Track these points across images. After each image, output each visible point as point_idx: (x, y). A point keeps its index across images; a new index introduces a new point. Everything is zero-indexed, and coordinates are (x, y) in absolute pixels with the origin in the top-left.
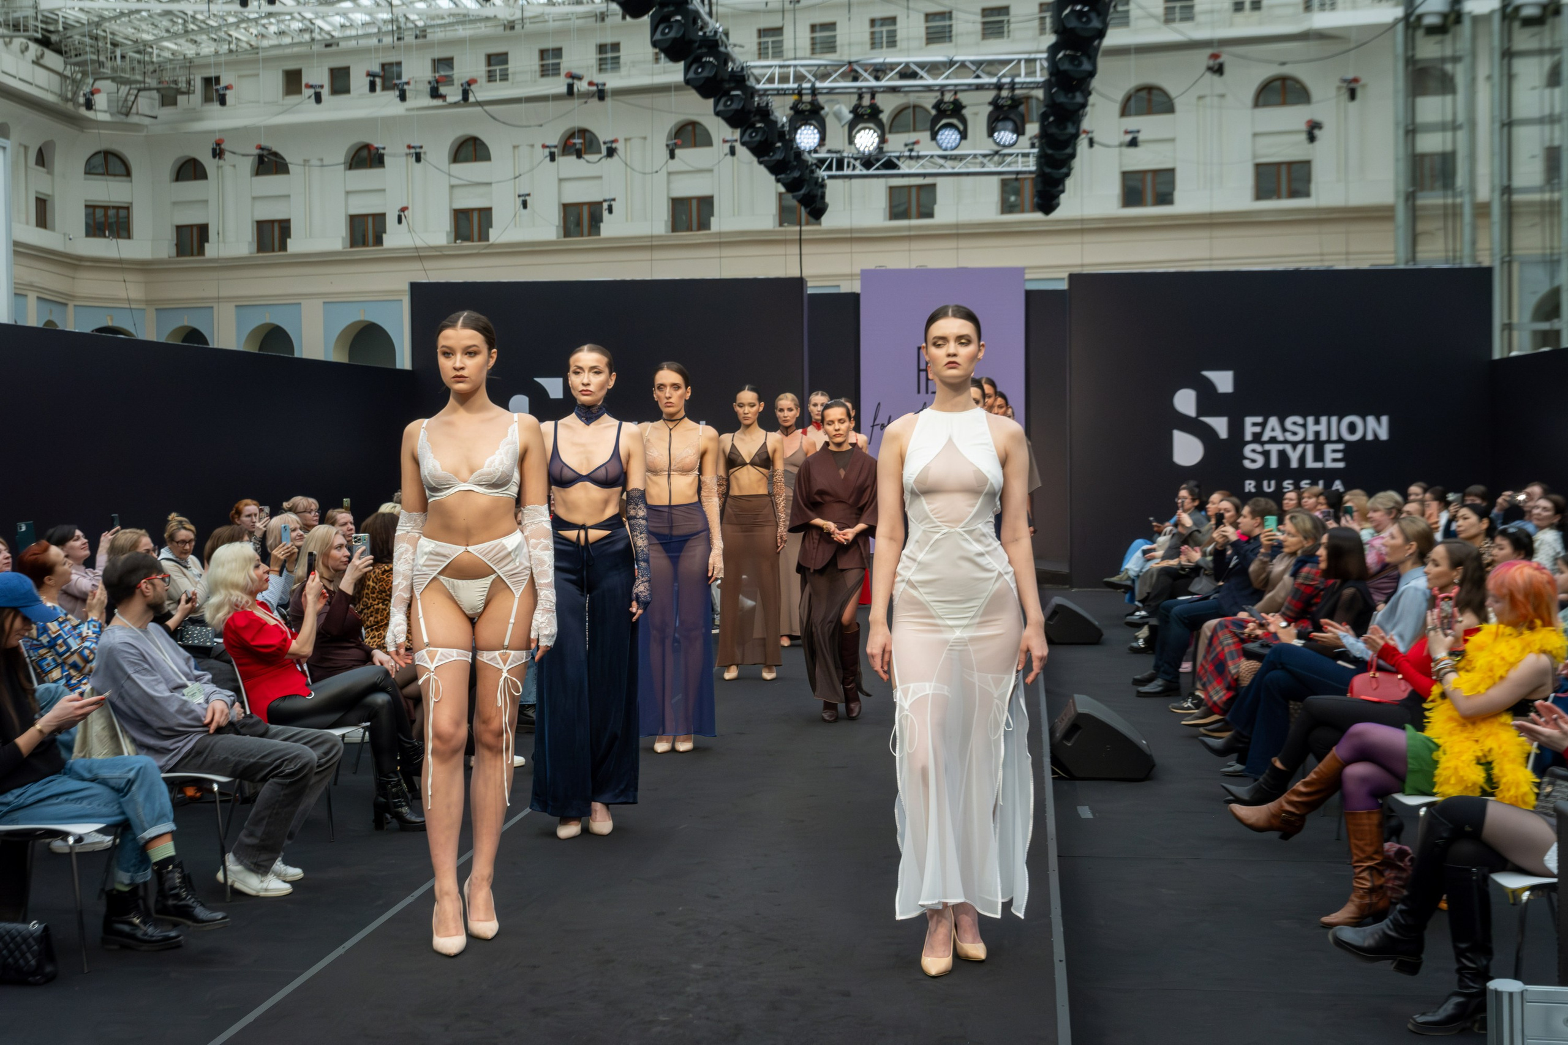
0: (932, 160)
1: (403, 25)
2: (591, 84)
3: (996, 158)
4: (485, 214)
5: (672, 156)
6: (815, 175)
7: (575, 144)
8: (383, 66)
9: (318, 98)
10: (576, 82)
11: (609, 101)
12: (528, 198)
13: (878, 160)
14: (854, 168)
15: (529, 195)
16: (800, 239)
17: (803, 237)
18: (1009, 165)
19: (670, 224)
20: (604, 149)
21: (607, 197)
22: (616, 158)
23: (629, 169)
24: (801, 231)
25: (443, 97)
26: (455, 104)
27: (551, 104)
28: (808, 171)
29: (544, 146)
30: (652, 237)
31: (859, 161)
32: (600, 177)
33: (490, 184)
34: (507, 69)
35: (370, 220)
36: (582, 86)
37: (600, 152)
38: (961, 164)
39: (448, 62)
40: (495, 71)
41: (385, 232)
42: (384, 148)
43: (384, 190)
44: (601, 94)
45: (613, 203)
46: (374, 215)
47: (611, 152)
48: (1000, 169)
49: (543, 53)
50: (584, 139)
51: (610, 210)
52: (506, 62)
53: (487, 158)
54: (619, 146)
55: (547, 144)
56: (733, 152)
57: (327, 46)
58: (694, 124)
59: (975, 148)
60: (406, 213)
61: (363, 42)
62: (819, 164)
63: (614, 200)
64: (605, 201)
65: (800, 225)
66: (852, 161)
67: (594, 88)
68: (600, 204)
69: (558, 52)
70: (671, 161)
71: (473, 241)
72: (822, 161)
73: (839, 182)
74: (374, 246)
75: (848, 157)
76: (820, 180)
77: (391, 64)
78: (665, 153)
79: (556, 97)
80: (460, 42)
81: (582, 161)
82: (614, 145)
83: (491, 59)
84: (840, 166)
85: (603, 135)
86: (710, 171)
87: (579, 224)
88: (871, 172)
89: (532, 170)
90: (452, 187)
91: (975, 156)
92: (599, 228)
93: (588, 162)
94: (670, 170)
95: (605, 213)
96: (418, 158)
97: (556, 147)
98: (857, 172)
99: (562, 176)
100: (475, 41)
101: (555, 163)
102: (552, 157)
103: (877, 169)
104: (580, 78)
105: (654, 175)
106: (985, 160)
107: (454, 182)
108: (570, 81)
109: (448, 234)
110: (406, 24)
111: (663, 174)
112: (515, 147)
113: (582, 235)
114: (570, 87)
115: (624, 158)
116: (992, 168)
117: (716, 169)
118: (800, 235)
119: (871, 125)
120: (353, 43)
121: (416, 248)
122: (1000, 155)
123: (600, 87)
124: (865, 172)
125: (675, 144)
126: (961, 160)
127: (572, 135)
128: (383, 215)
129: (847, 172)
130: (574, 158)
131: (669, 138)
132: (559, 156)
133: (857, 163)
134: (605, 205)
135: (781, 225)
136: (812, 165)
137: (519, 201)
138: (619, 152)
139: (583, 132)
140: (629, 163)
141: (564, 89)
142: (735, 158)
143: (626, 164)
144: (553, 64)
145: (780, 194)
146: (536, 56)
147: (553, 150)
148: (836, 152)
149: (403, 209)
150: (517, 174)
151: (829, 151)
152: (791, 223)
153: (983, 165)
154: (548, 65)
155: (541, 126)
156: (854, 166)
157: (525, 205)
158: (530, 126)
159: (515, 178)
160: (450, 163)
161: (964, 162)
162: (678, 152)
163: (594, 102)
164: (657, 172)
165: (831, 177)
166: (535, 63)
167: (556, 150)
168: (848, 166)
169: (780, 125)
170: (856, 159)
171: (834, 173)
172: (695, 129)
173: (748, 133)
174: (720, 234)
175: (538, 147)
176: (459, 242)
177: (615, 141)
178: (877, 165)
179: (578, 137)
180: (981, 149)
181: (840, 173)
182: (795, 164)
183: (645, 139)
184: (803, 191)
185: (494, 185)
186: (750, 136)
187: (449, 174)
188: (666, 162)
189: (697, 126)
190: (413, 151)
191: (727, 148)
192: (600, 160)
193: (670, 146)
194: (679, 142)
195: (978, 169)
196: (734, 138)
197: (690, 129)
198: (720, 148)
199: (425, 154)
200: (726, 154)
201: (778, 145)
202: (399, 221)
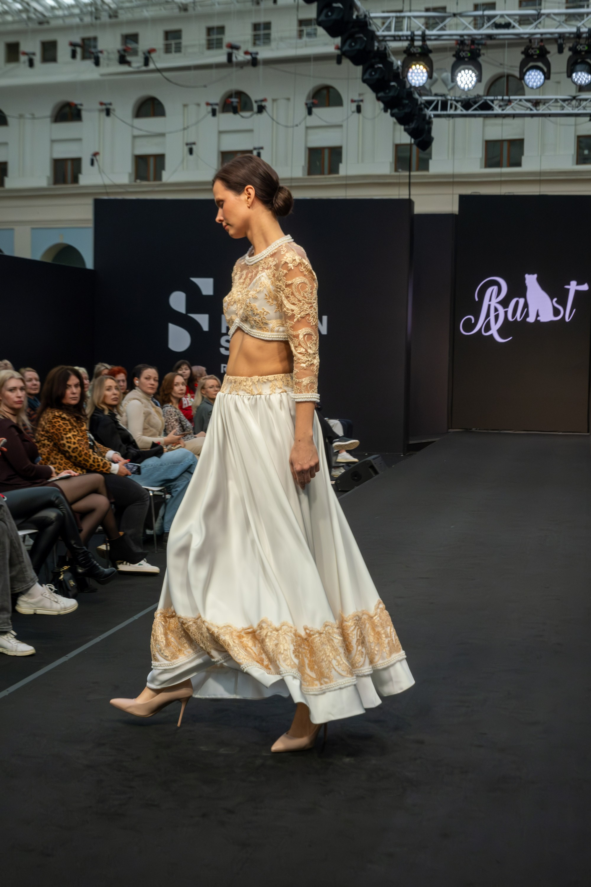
0: (521, 103)
1: (100, 7)
2: (246, 53)
3: (574, 102)
4: (160, 159)
6: (424, 113)
7: (232, 102)
8: (83, 40)
9: (31, 64)
10: (235, 52)
11: (261, 69)
12: (194, 147)
13: (475, 103)
14: (457, 109)
15: (194, 144)
16: (410, 182)
17: (412, 180)
18: (584, 108)
19: (306, 169)
20: (255, 106)
21: (257, 146)
22: (264, 114)
23: (275, 123)
24: (410, 175)
25: (130, 64)
26: (138, 71)
27: (214, 71)
28: (417, 109)
29: (208, 104)
30: (292, 179)
31: (460, 103)
32: (251, 131)
33: (163, 135)
34: (180, 43)
35: (69, 163)
36: (240, 56)
37: (251, 109)
38: (544, 107)
39: (133, 38)
40: (171, 44)
41: (81, 173)
42: (81, 105)
43: (80, 140)
44: (254, 62)
45: (261, 150)
46: (72, 160)
47: (261, 109)
48: (576, 111)
49: (210, 30)
50: (240, 100)
52: (180, 37)
53: (163, 114)
54: (268, 105)
55: (211, 101)
57: (41, 23)
60: (97, 157)
61: (69, 21)
62: (427, 105)
63: (262, 148)
64: (255, 149)
65: (412, 171)
66: (454, 103)
67: (249, 57)
69: (221, 30)
70: (308, 117)
71: (148, 181)
72: (429, 103)
73: (444, 119)
74: (71, 184)
75: (451, 100)
76: (428, 117)
77: (89, 39)
78: (305, 110)
79: (218, 66)
80: (144, 22)
81: (237, 116)
82: (263, 104)
83: (168, 35)
84: (444, 106)
85: (255, 96)
86: (340, 126)
88: (470, 112)
89: (197, 123)
90: (134, 137)
91: (556, 101)
93: (242, 117)
94: (309, 124)
96: (108, 113)
97: (217, 104)
98: (458, 112)
99: (222, 129)
100: (155, 21)
101: (215, 119)
102: (214, 113)
103: (475, 109)
104: (237, 48)
105: (295, 128)
106: (564, 104)
107: (136, 133)
108: (230, 50)
109: (130, 175)
110: (101, 6)
111: (302, 127)
112: (185, 106)
114: (230, 56)
115: (271, 114)
116: (568, 110)
117: (345, 124)
118: (410, 179)
119: (471, 67)
120: (60, 22)
121: (104, 187)
122: (577, 100)
123: (254, 56)
124: (465, 112)
125: (313, 103)
126: (544, 104)
127: (230, 95)
128: (79, 160)
130: (231, 114)
131: (308, 98)
132: (220, 112)
133: (459, 105)
135: (396, 170)
136: (421, 103)
137: (186, 149)
138: (267, 109)
139: (239, 94)
140: (275, 118)
141: (223, 59)
142: (361, 115)
143: (273, 119)
144: (217, 39)
145: (398, 147)
146: (204, 32)
147: (215, 107)
148: (441, 96)
149: (96, 154)
150: (186, 126)
151: (436, 95)
153: (563, 108)
154: (213, 40)
155: (205, 86)
156: (456, 107)
157: (191, 151)
158: (197, 87)
159: (184, 129)
160: (133, 117)
161: (547, 105)
162: (315, 110)
163: (250, 70)
164: (297, 126)
165: (436, 116)
166: (202, 38)
167: (217, 107)
168: (451, 107)
170: (457, 101)
171: (439, 112)
172: (328, 92)
173: (369, 71)
174: (347, 177)
175: (203, 105)
176: (138, 181)
177: (265, 100)
178: (476, 106)
179: (235, 97)
180: (561, 95)
181: (445, 113)
182: (407, 102)
183: (288, 99)
184: (412, 126)
185: (167, 136)
186: (371, 75)
187: (132, 127)
188: (305, 118)
189: (331, 90)
190: (104, 107)
191: (354, 106)
192: (251, 116)
193: (309, 105)
194: (315, 101)
195: (559, 111)
196: (361, 98)
197: (325, 92)
198: (349, 107)
199: (114, 110)
200: (353, 112)
201: (393, 84)
202: (92, 164)
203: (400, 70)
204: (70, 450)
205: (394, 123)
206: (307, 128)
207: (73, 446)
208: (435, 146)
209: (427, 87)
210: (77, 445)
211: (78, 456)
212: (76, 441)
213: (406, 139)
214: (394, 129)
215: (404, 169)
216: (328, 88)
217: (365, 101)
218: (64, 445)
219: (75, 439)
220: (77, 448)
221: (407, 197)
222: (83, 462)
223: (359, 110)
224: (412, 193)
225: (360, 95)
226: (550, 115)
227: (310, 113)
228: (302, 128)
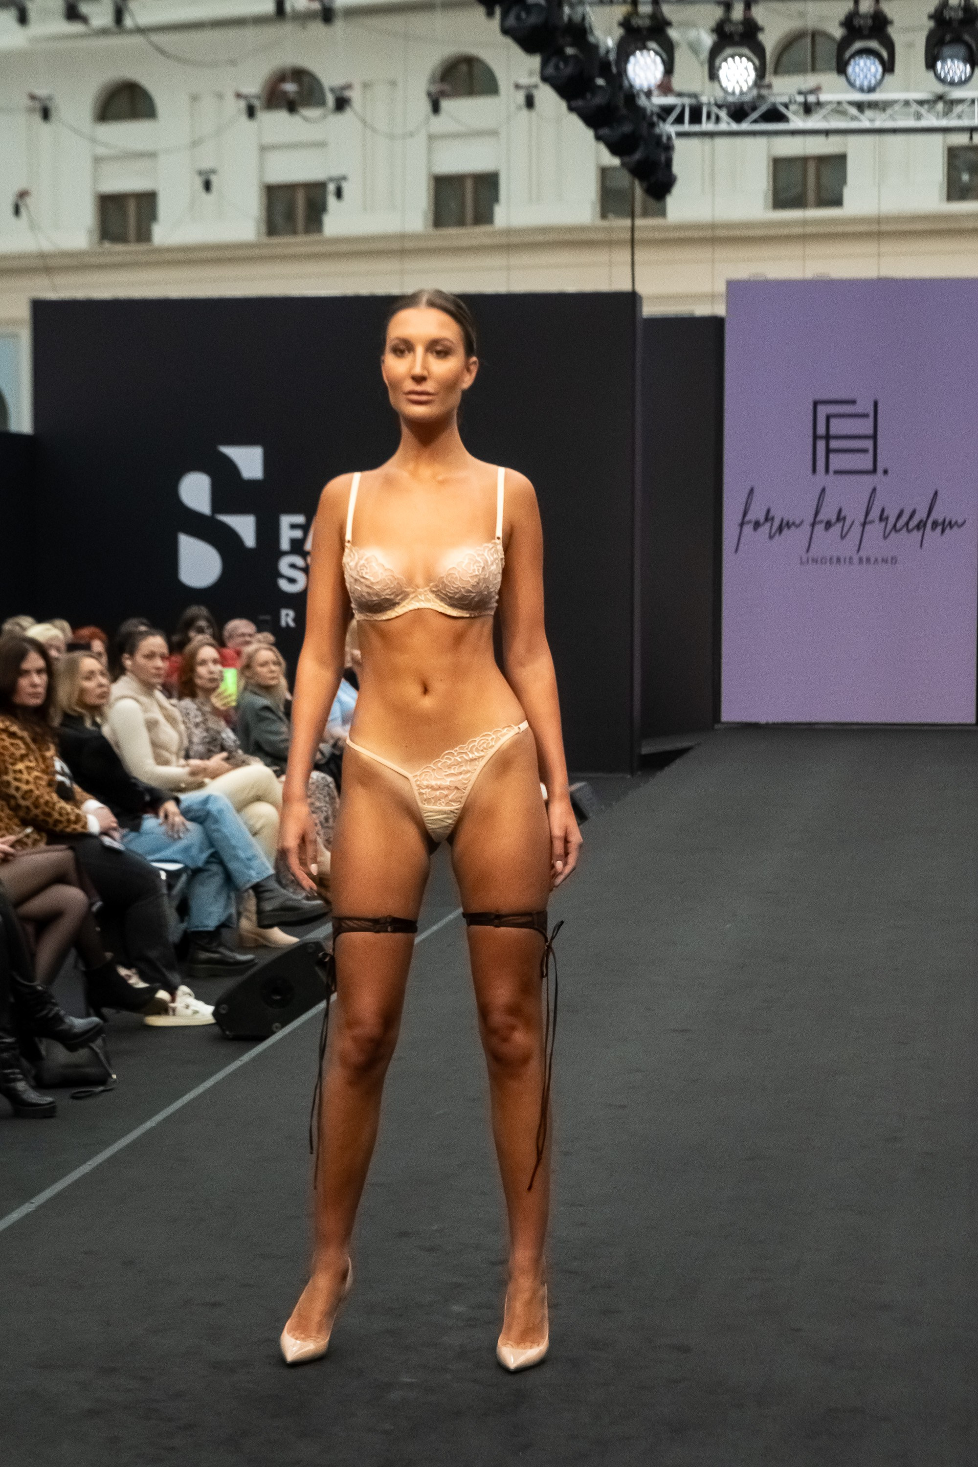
0: (840, 108)
3: (940, 106)
4: (147, 201)
5: (436, 108)
6: (657, 131)
7: (286, 92)
11: (339, 26)
12: (214, 179)
13: (754, 109)
14: (718, 119)
15: (213, 172)
16: (633, 239)
17: (637, 235)
18: (960, 116)
19: (431, 216)
20: (330, 100)
21: (335, 172)
22: (348, 115)
23: (367, 130)
24: (632, 226)
25: (84, 19)
26: (104, 32)
27: (250, 31)
28: (645, 125)
29: (239, 96)
30: (403, 235)
31: (725, 110)
32: (323, 145)
33: (151, 155)
36: (299, 5)
37: (322, 103)
38: (883, 116)
44: (327, 14)
45: (343, 184)
47: (342, 104)
48: (944, 123)
50: (301, 85)
51: (339, 196)
53: (151, 114)
54: (355, 95)
55: (244, 92)
56: (530, 102)
58: (470, 61)
59: (907, 89)
60: (26, 199)
62: (664, 115)
63: (345, 178)
64: (331, 179)
65: (633, 216)
66: (715, 110)
67: (317, 5)
68: (323, 185)
70: (434, 119)
71: (128, 243)
72: (666, 110)
73: (694, 142)
75: (709, 104)
76: (664, 139)
78: (425, 105)
79: (257, 21)
81: (295, 117)
82: (347, 93)
84: (696, 117)
85: (329, 79)
86: (493, 133)
87: (290, 217)
88: (745, 126)
89: (219, 132)
91: (907, 103)
92: (320, 224)
93: (306, 119)
94: (432, 131)
95: (331, 201)
96: (46, 114)
97: (256, 96)
98: (723, 126)
99: (266, 141)
101: (255, 123)
102: (251, 112)
103: (755, 121)
105: (408, 138)
106: (923, 110)
107: (101, 151)
109: (90, 232)
111: (421, 139)
112: (195, 98)
113: (295, 233)
114: (280, 4)
115: (360, 114)
116: (930, 120)
117: (503, 130)
118: (633, 233)
119: (746, 51)
121: (43, 256)
122: (945, 102)
123: (326, 2)
124: (735, 126)
125: (441, 91)
126: (884, 108)
127: (281, 77)
129: (706, 126)
130: (284, 114)
131: (432, 80)
132: (262, 111)
133: (723, 114)
134: (331, 188)
135: (604, 215)
136: (652, 114)
137: (199, 183)
138: (354, 104)
139: (299, 74)
140: (368, 121)
141: (267, 5)
142: (534, 114)
143: (364, 122)
145: (604, 172)
147: (252, 101)
148: (690, 96)
149: (22, 197)
150: (196, 139)
151: (680, 95)
152: (619, 214)
153: (919, 116)
155: (233, 63)
156: (717, 117)
157: (207, 186)
158: (215, 64)
159: (193, 144)
160: (94, 123)
161: (889, 111)
162: (445, 104)
163: (317, 28)
164: (411, 134)
165: (680, 135)
167: (256, 103)
168: (709, 116)
169: (602, 51)
170: (720, 107)
171: (686, 127)
172: (471, 69)
173: (554, 61)
174: (509, 231)
175: (229, 98)
176: (107, 245)
177: (348, 87)
178: (755, 115)
179: (292, 81)
180: (916, 90)
181: (696, 128)
182: (624, 112)
183: (394, 83)
184: (636, 157)
185: (161, 157)
186: (557, 67)
188: (427, 121)
189: (475, 65)
190: (37, 104)
191: (520, 97)
192: (324, 117)
193: (433, 95)
194: (446, 87)
195: (912, 123)
196: (533, 82)
197: (464, 68)
198: (510, 98)
199: (57, 109)
200: (519, 107)
201: (598, 82)
202: (17, 211)
203: (612, 57)
204: (18, 795)
207: (25, 787)
210: (31, 787)
218: (8, 784)
225: (531, 73)
226: (895, 131)
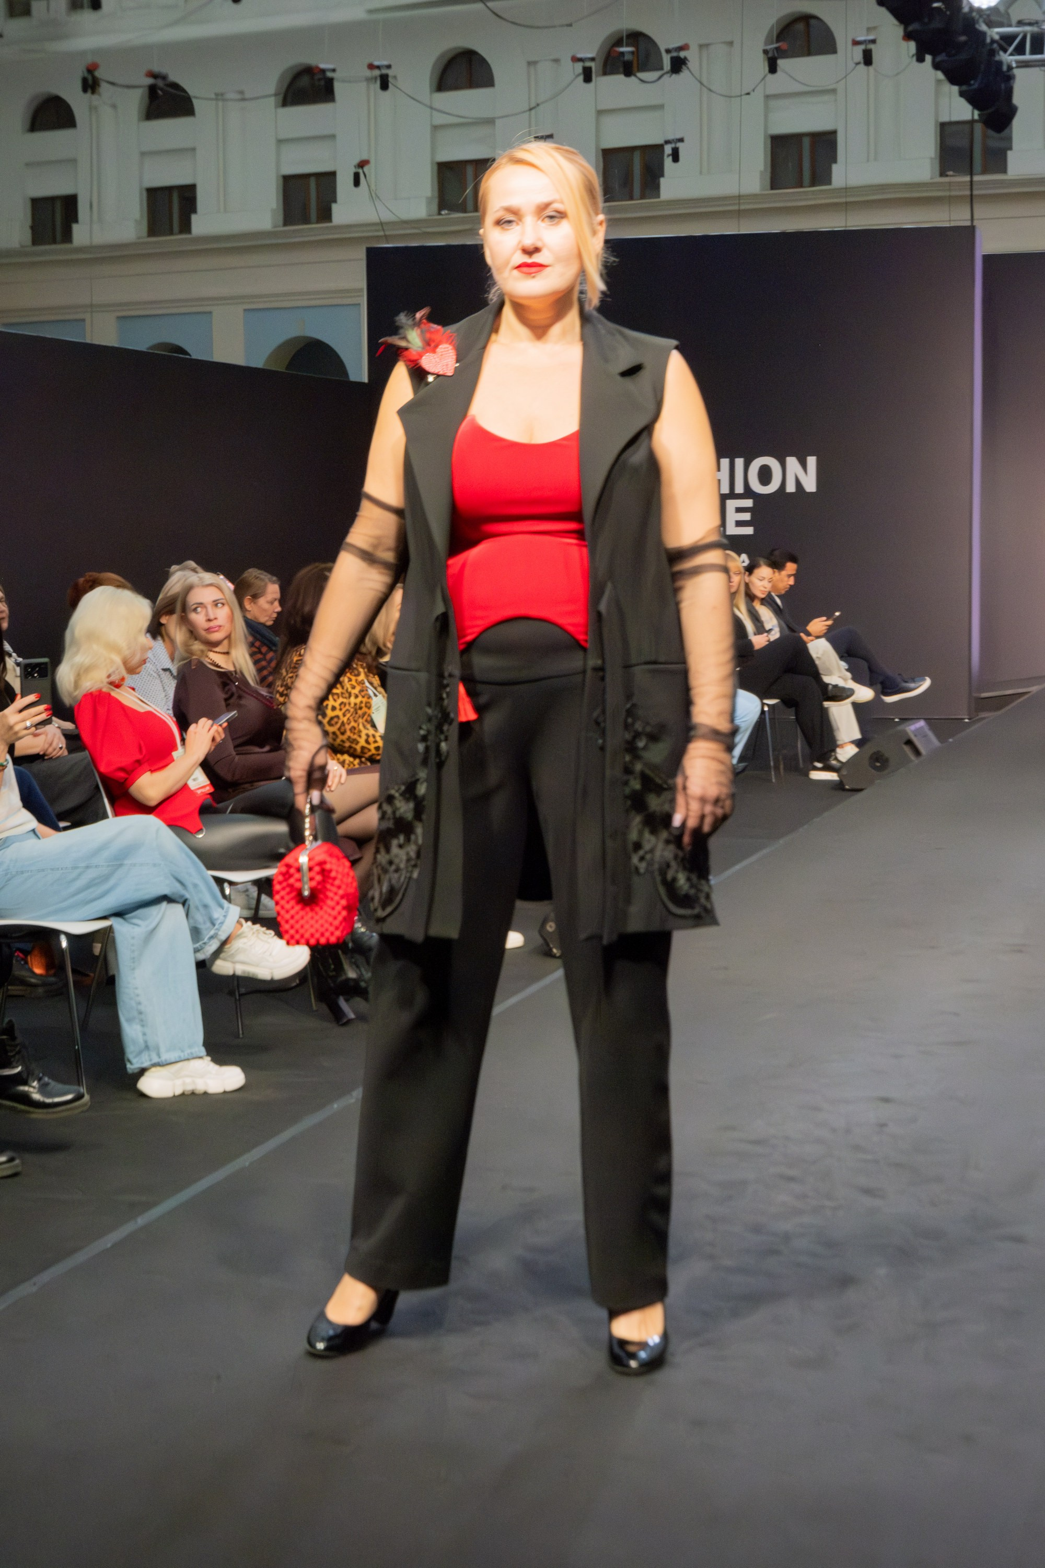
6: (998, 59)
7: (622, 54)
16: (972, 195)
17: (977, 191)
19: (768, 177)
20: (667, 60)
21: (670, 137)
22: (685, 74)
23: (705, 90)
24: (971, 182)
29: (575, 59)
30: (740, 197)
32: (661, 107)
33: (490, 121)
35: (313, 182)
37: (661, 66)
41: (335, 201)
42: (334, 70)
43: (333, 137)
45: (679, 145)
46: (319, 176)
47: (678, 65)
50: (637, 48)
51: (675, 157)
53: (488, 81)
54: (691, 55)
55: (581, 55)
60: (366, 169)
62: (1003, 44)
63: (681, 140)
64: (667, 142)
65: (972, 172)
68: (658, 149)
70: (770, 76)
71: (465, 211)
72: (1008, 39)
74: (318, 222)
76: (1006, 65)
78: (762, 65)
81: (633, 78)
82: (682, 54)
84: (1038, 45)
85: (665, 40)
86: (833, 91)
87: (627, 181)
89: (556, 96)
90: (435, 128)
92: (657, 187)
93: (642, 81)
94: (769, 91)
95: (668, 161)
96: (385, 84)
97: (593, 59)
99: (601, 107)
101: (591, 86)
102: (587, 76)
105: (744, 97)
107: (440, 119)
109: (429, 201)
112: (530, 63)
113: (631, 198)
115: (697, 75)
117: (841, 87)
118: (971, 190)
121: (381, 224)
125: (778, 51)
127: (619, 42)
128: (332, 175)
130: (621, 77)
131: (769, 41)
132: (597, 76)
134: (668, 149)
135: (943, 171)
136: (992, 41)
138: (690, 64)
139: (636, 37)
140: (705, 81)
142: (872, 69)
143: (701, 83)
145: (945, 129)
147: (588, 64)
148: (1030, 24)
149: (362, 164)
150: (533, 105)
151: (1020, 23)
155: (570, 25)
158: (554, 27)
159: (531, 109)
160: (432, 92)
162: (780, 62)
164: (748, 94)
165: (1021, 64)
167: (592, 64)
171: (1028, 57)
172: (808, 25)
174: (846, 190)
175: (567, 63)
176: (445, 212)
177: (684, 47)
179: (627, 45)
181: (1037, 57)
182: (963, 38)
183: (731, 43)
184: (975, 84)
185: (498, 122)
187: (431, 108)
188: (765, 80)
189: (813, 22)
190: (377, 73)
191: (858, 53)
192: (659, 79)
193: (770, 55)
194: (782, 46)
196: (871, 37)
197: (800, 26)
198: (848, 54)
199: (395, 77)
200: (858, 64)
201: (936, 5)
202: (357, 183)
205: (938, 82)
206: (767, 97)
208: (1018, 124)
209: (1002, 9)
211: (338, 733)
212: (337, 705)
213: (963, 111)
214: (937, 94)
215: (958, 171)
216: (806, 19)
217: (878, 41)
219: (335, 700)
220: (338, 717)
221: (968, 223)
222: (347, 744)
223: (868, 59)
224: (976, 216)
225: (869, 30)
227: (773, 69)
228: (757, 98)
